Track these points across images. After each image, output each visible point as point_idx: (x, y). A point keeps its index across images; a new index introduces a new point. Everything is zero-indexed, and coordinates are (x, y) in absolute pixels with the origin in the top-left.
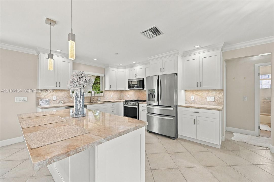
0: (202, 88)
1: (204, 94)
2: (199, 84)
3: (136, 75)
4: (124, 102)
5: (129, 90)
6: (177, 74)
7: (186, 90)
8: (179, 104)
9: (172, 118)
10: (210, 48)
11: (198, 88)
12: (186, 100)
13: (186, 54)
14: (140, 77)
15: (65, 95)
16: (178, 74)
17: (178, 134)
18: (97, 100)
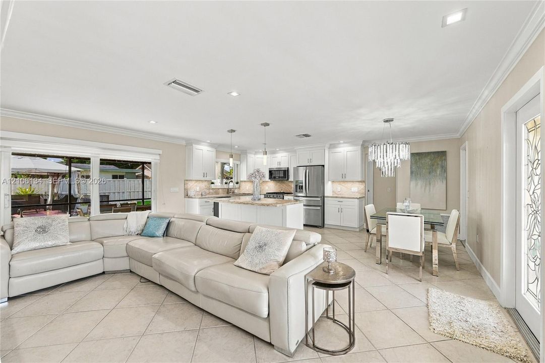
0: (347, 179)
1: (349, 185)
2: (344, 176)
3: (279, 163)
4: (264, 195)
5: (270, 180)
6: (323, 166)
7: (333, 181)
8: (325, 195)
9: (319, 208)
10: (353, 143)
11: (343, 180)
12: (333, 192)
13: (332, 146)
14: (284, 166)
15: (206, 186)
16: (325, 167)
17: (325, 223)
18: (233, 192)
